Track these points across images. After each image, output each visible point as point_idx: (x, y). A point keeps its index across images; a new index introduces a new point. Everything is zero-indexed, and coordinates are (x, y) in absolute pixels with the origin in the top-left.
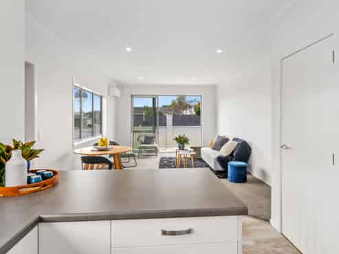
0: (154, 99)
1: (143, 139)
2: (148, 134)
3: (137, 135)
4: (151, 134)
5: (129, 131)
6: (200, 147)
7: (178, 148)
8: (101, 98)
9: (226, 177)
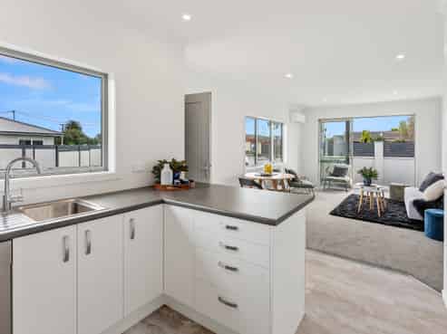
0: (348, 124)
1: (332, 170)
2: (339, 165)
3: (326, 165)
4: (343, 165)
5: (317, 160)
6: (404, 187)
7: (363, 184)
8: (282, 124)
9: (422, 229)
